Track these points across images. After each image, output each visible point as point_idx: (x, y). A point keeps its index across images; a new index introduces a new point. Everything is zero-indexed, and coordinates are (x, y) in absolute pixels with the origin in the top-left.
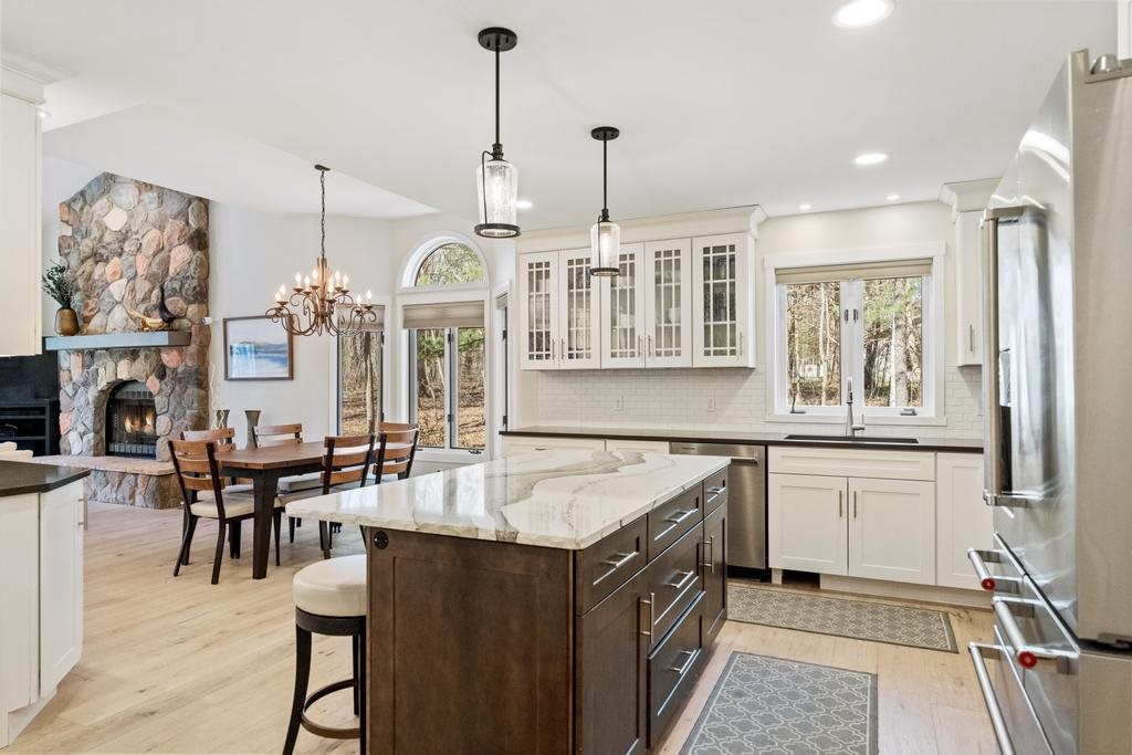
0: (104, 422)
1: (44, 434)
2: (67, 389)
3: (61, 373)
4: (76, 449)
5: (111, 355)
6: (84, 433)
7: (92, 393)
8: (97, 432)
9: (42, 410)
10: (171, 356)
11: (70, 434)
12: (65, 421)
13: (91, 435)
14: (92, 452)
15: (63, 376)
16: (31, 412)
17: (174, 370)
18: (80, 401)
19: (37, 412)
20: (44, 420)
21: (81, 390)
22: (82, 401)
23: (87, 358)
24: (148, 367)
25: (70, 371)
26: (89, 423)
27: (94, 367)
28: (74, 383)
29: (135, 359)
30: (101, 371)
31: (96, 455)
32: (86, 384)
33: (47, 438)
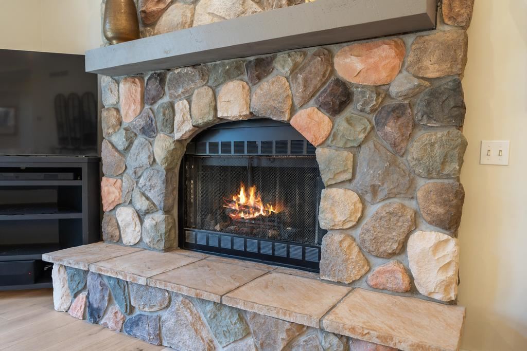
0: (176, 193)
1: (79, 210)
2: (114, 139)
3: (104, 114)
4: (130, 235)
5: (203, 76)
6: (147, 212)
7: (162, 146)
8: (167, 211)
9: (77, 173)
10: (371, 61)
11: (118, 210)
12: (110, 190)
13: (159, 216)
14: (162, 245)
15: (107, 119)
16: (61, 175)
17: (380, 90)
18: (138, 157)
19: (71, 175)
20: (80, 187)
21: (140, 139)
22: (144, 158)
23: (153, 87)
24: (298, 91)
25: (118, 110)
26: (156, 195)
27: (166, 99)
28: (126, 130)
29: (259, 78)
30: (181, 106)
31: (168, 249)
32: (149, 130)
33: (84, 215)
